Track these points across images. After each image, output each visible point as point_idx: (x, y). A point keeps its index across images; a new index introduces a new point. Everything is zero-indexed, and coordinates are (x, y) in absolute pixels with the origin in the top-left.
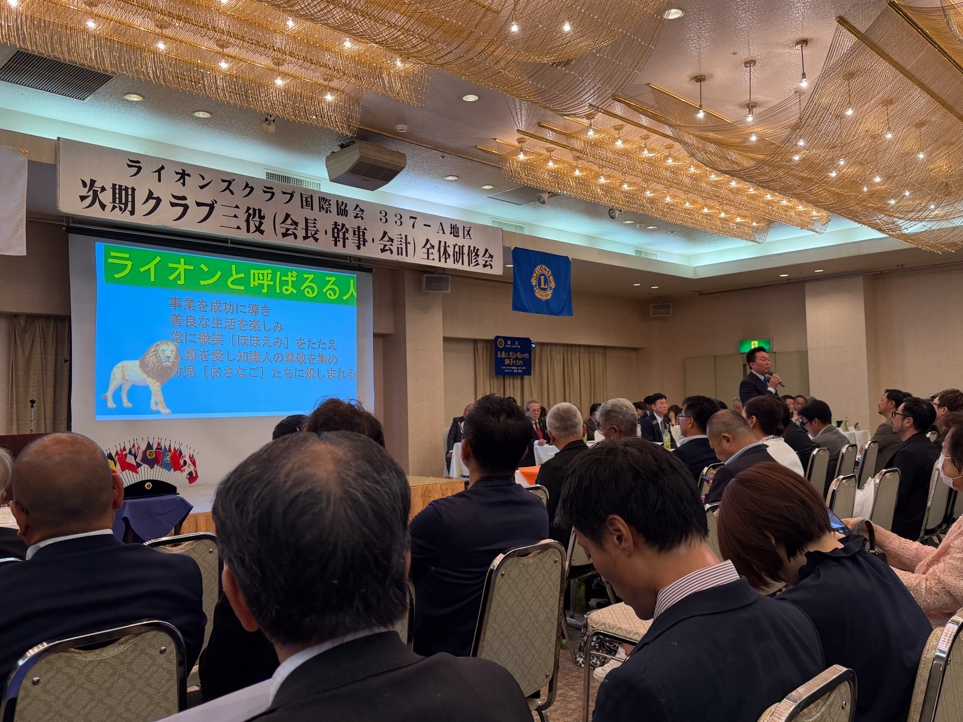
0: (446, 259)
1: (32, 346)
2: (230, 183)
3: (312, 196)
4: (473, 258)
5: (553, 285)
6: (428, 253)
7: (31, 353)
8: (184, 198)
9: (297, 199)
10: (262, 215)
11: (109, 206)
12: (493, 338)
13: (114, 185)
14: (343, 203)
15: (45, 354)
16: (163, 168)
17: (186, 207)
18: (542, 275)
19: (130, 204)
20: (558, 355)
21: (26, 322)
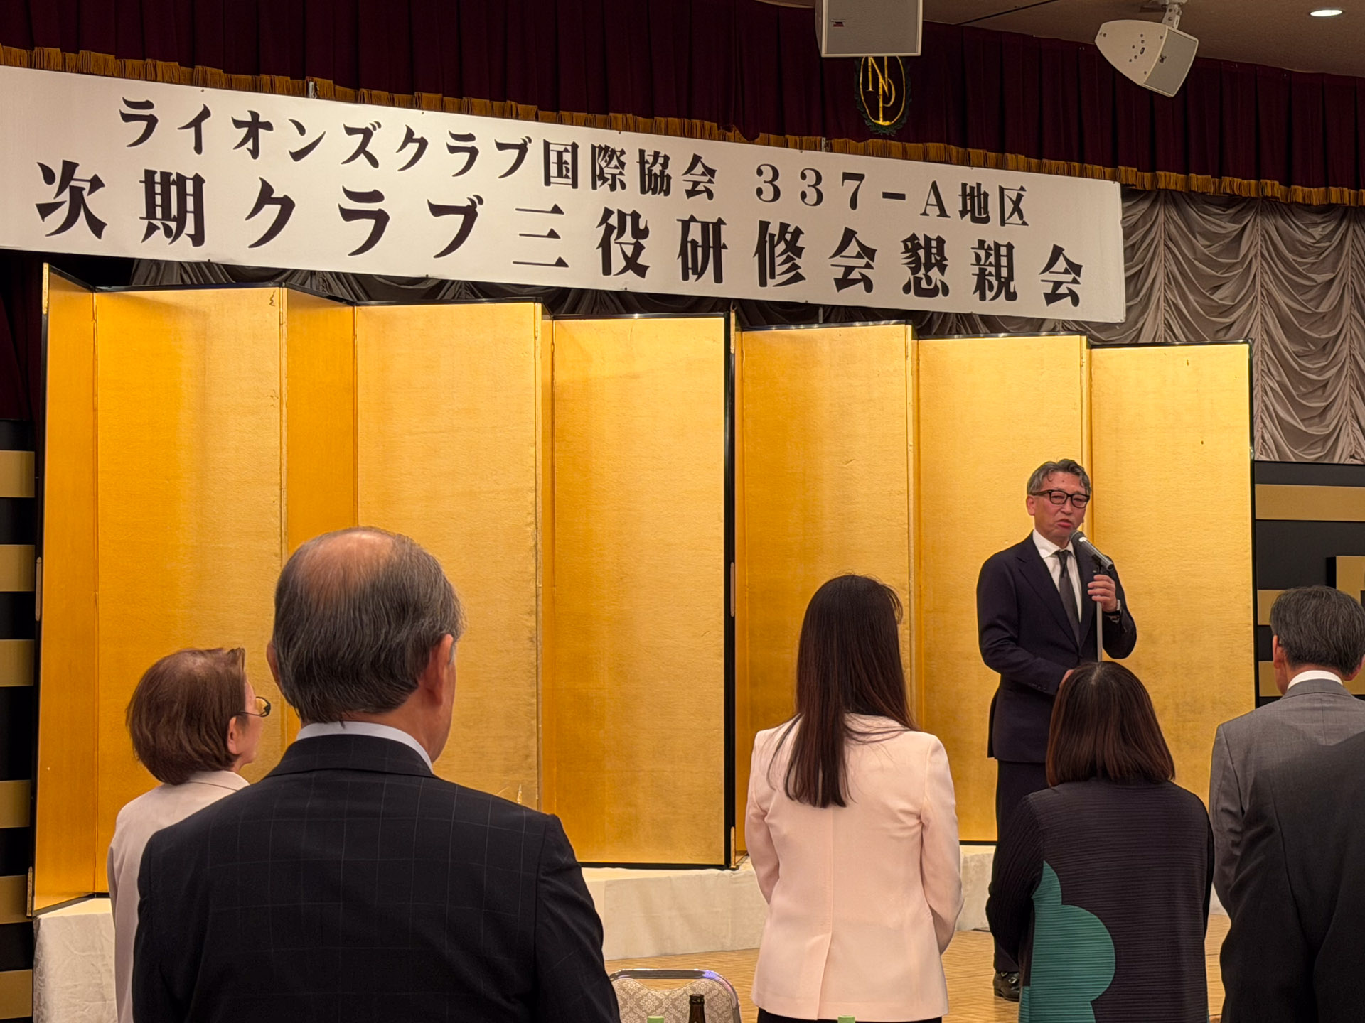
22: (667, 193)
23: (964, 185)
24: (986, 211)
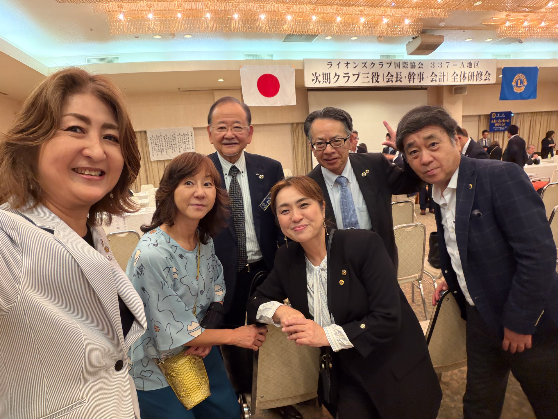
0: (464, 80)
1: (299, 134)
2: (365, 63)
3: (399, 62)
4: (479, 77)
5: (526, 83)
6: (455, 79)
7: (298, 136)
8: (348, 73)
9: (393, 65)
10: (378, 74)
11: (322, 82)
12: (489, 113)
13: (323, 73)
14: (413, 62)
15: (303, 136)
16: (340, 63)
17: (349, 77)
18: (519, 79)
19: (329, 80)
20: (528, 118)
21: (296, 125)
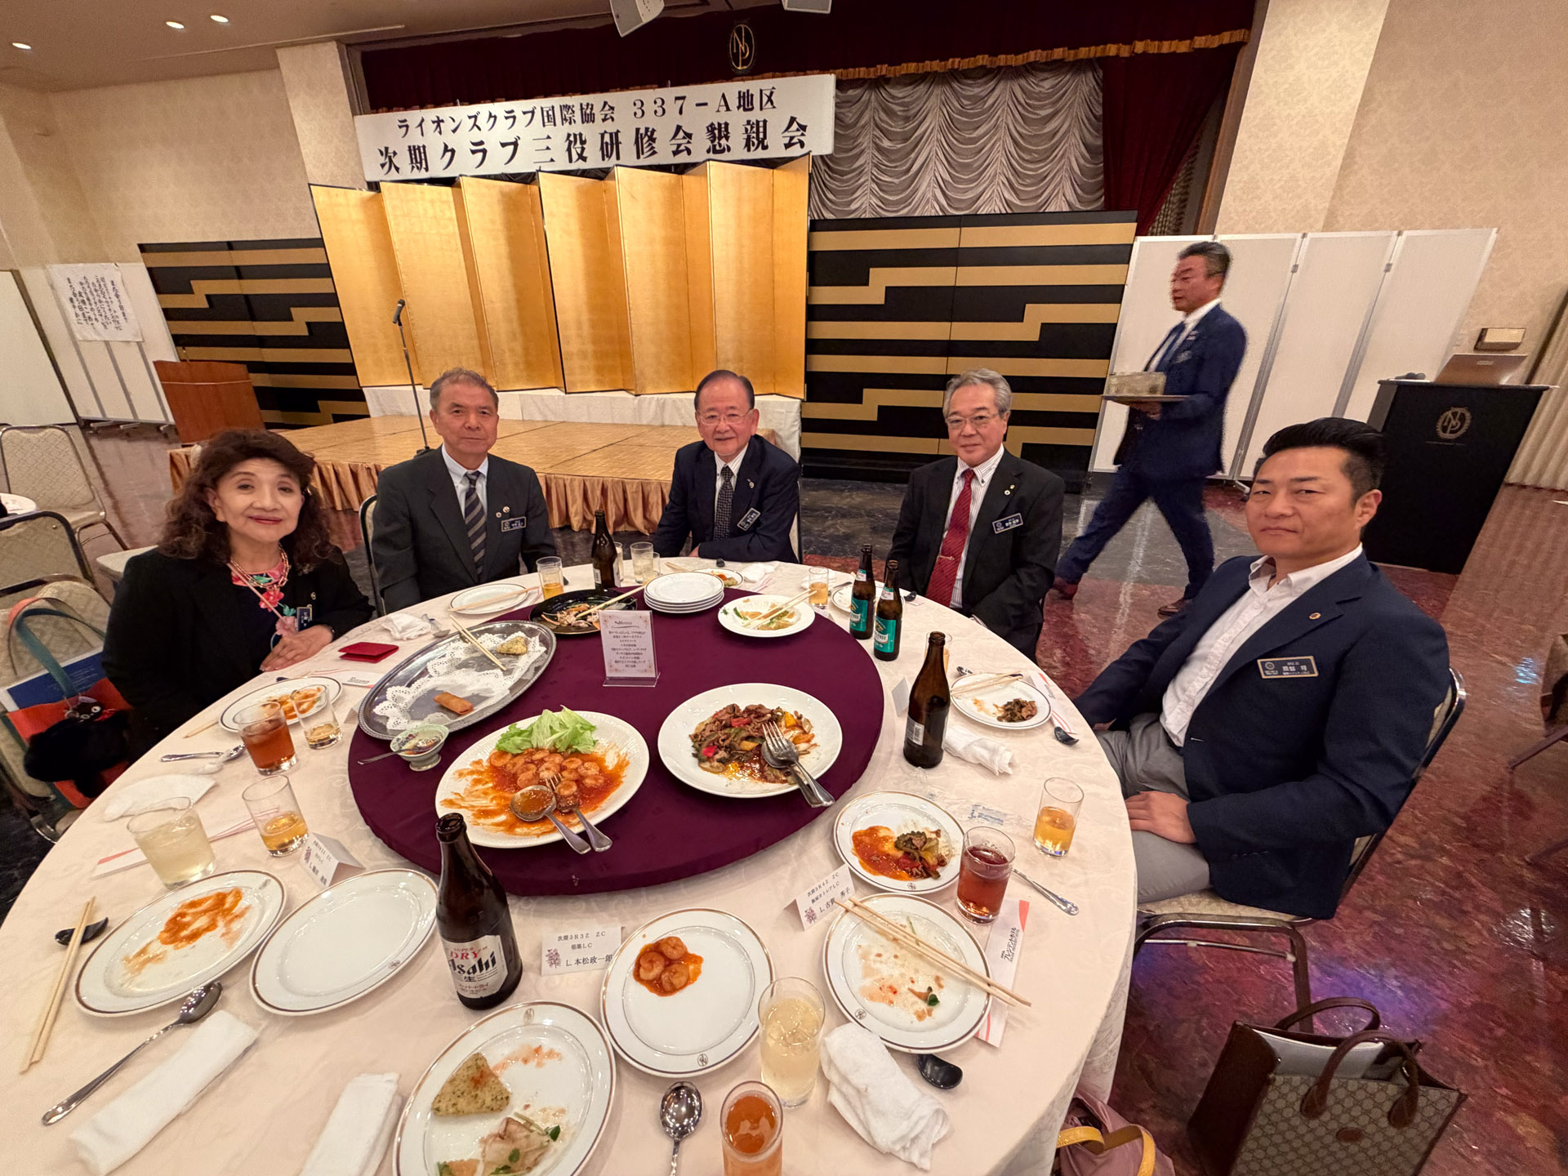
22: (593, 122)
23: (740, 92)
24: (752, 104)
